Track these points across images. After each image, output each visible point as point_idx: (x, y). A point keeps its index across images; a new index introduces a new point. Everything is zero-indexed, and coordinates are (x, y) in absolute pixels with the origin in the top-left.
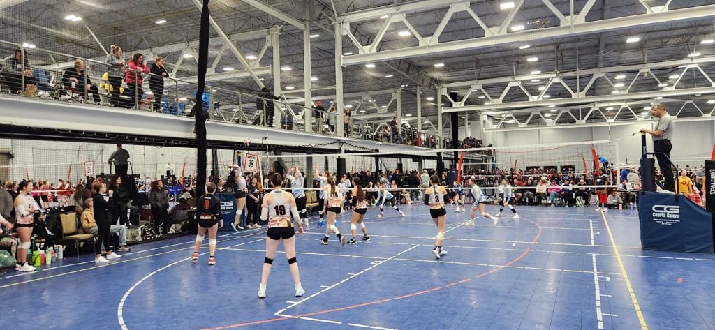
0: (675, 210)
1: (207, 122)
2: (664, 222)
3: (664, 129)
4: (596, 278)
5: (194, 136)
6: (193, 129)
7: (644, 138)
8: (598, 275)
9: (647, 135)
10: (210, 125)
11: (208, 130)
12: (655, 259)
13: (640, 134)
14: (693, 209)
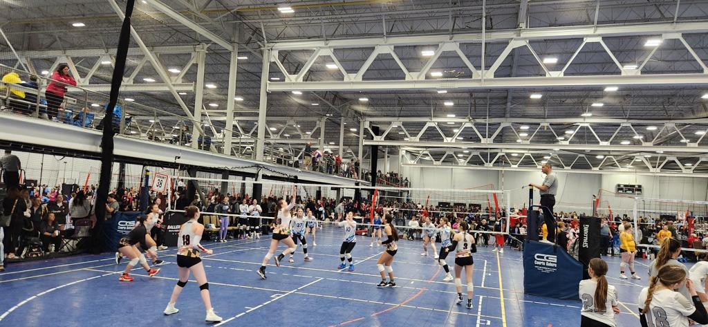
0: (553, 259)
1: (116, 136)
2: (544, 270)
3: (549, 185)
4: (478, 321)
5: (99, 150)
6: (100, 142)
7: (531, 191)
8: (481, 318)
9: (534, 188)
10: (119, 139)
11: (115, 144)
12: (534, 304)
13: (529, 188)
14: (567, 260)
